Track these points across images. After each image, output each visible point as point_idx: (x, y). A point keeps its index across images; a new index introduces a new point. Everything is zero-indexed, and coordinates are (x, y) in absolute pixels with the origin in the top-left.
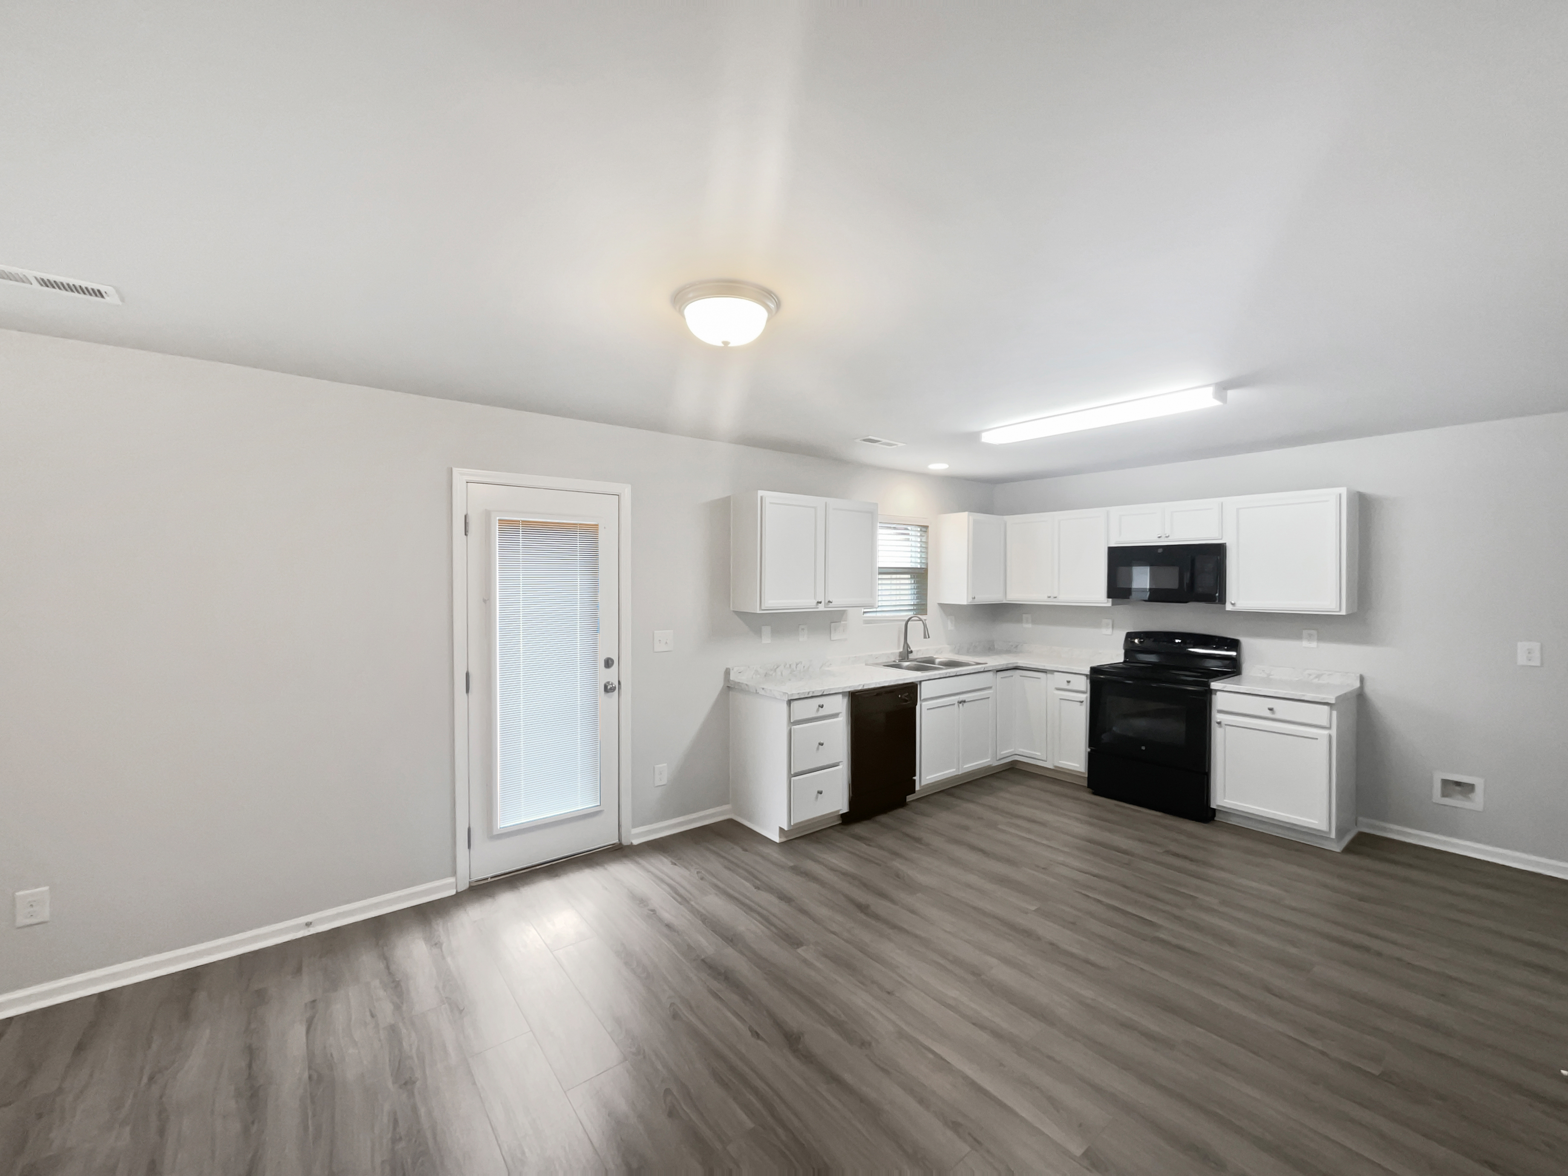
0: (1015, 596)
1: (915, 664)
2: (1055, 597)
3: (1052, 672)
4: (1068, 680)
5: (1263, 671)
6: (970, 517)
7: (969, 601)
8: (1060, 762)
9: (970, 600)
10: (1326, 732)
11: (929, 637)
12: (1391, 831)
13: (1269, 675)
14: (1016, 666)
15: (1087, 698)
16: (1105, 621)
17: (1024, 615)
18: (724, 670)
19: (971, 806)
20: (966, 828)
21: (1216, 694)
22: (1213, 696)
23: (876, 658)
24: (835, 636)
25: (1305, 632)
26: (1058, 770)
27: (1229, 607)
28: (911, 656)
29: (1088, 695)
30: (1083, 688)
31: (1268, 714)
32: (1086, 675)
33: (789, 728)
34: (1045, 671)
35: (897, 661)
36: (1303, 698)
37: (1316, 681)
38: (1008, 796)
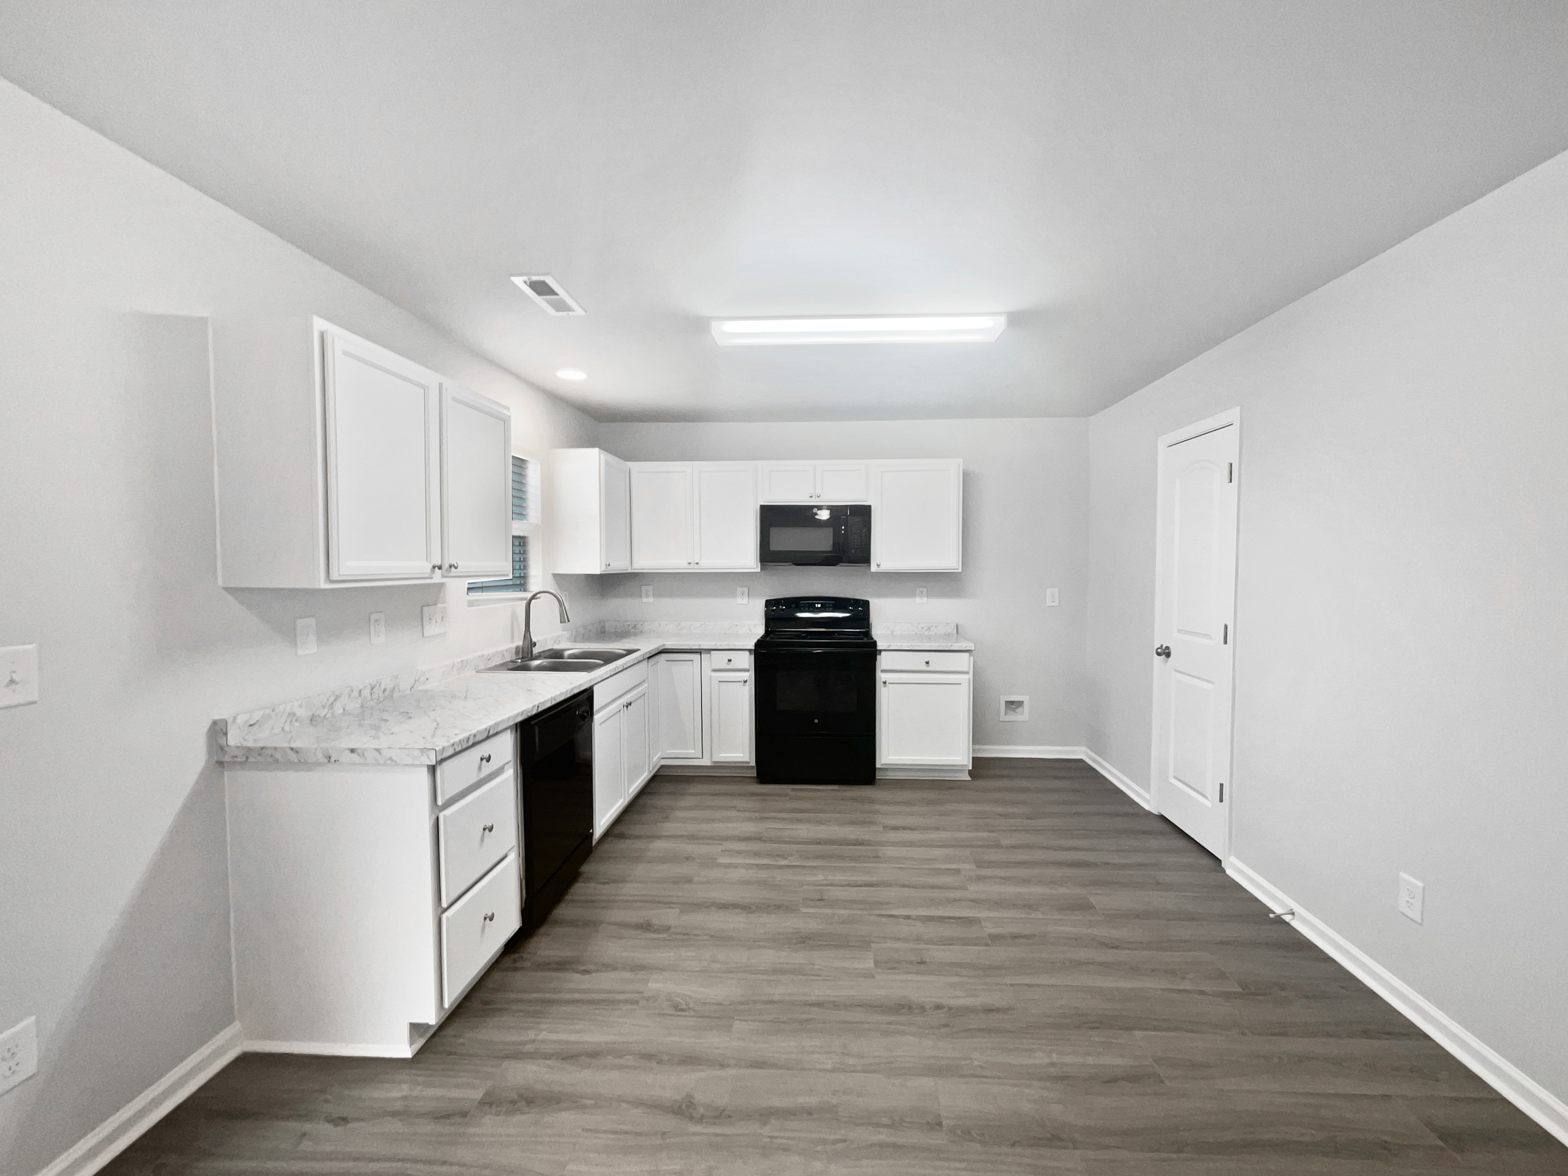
0: (643, 563)
1: (551, 662)
2: (697, 563)
3: (709, 651)
4: (730, 658)
5: (888, 628)
6: (602, 456)
7: (603, 570)
8: (720, 755)
9: (604, 568)
10: (966, 677)
11: (568, 621)
12: (984, 750)
13: (892, 631)
14: (664, 649)
15: (750, 676)
16: (739, 590)
17: (643, 587)
18: (207, 725)
19: (659, 845)
20: (689, 880)
21: (880, 654)
22: (878, 657)
23: (489, 660)
24: (431, 629)
25: (918, 590)
26: (717, 766)
27: (874, 568)
28: (536, 650)
29: (752, 673)
30: (746, 666)
31: (925, 668)
32: (750, 650)
33: (434, 817)
34: (699, 652)
35: (520, 661)
36: (952, 648)
37: (926, 633)
38: (679, 814)
